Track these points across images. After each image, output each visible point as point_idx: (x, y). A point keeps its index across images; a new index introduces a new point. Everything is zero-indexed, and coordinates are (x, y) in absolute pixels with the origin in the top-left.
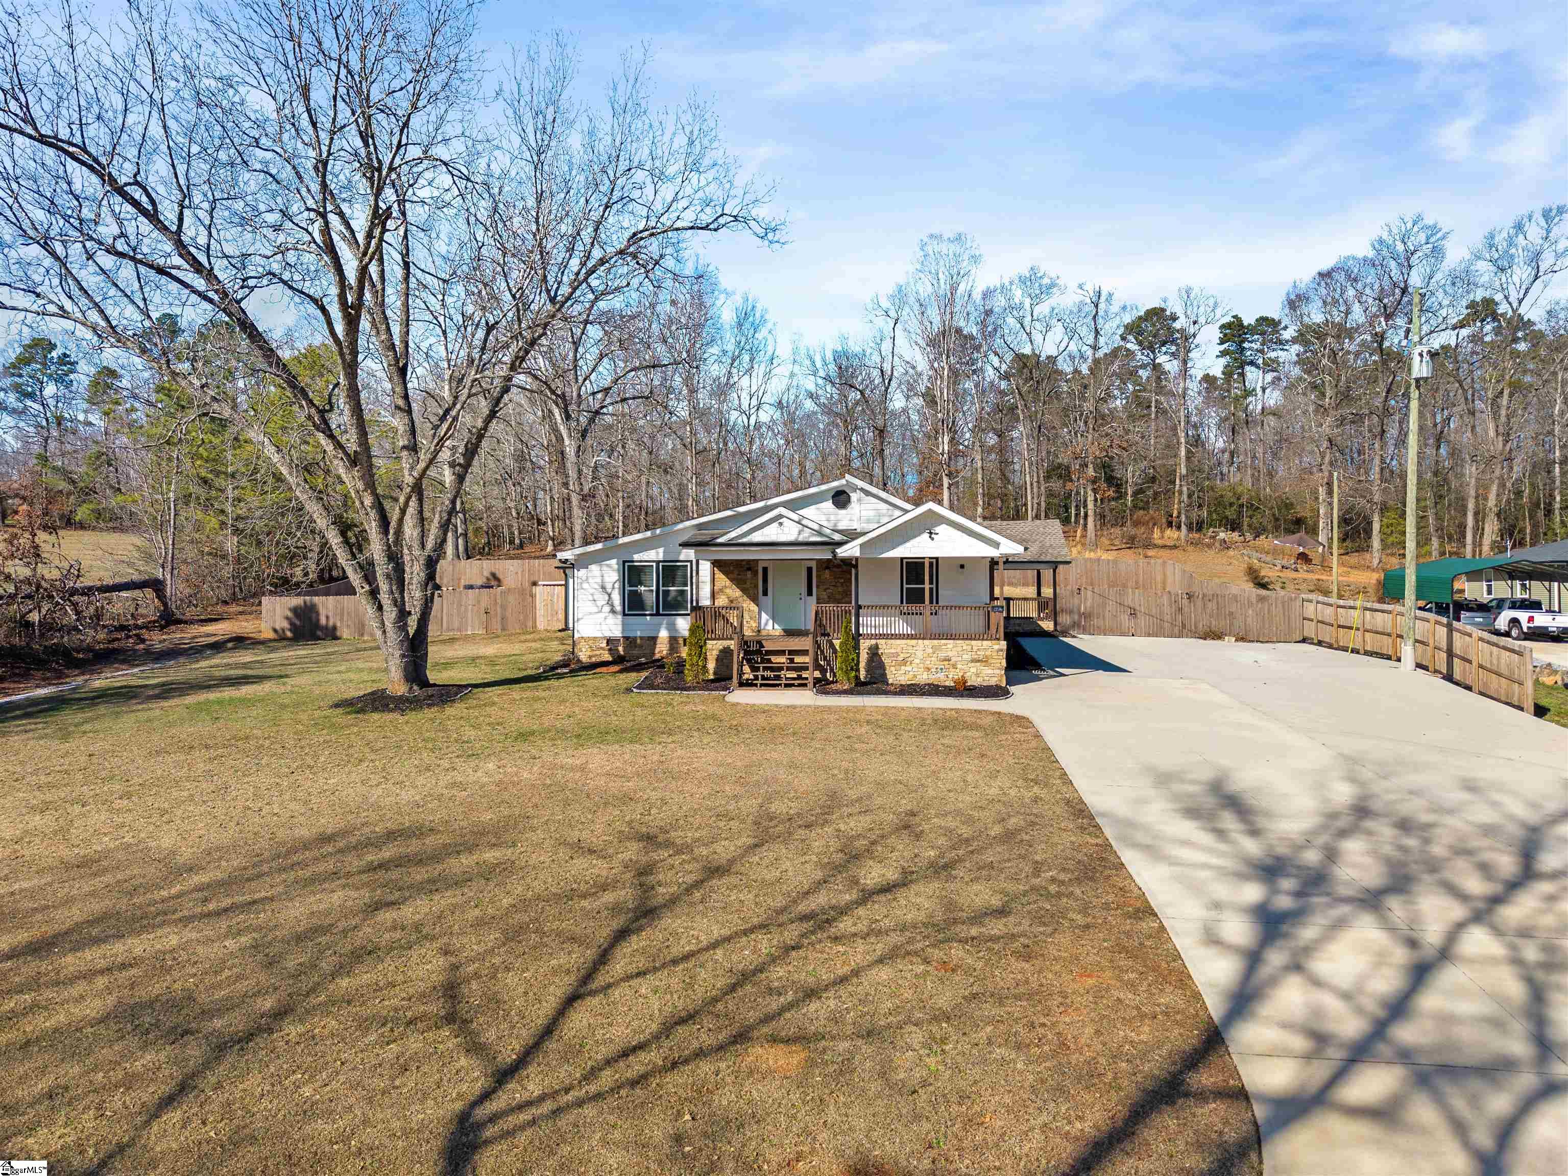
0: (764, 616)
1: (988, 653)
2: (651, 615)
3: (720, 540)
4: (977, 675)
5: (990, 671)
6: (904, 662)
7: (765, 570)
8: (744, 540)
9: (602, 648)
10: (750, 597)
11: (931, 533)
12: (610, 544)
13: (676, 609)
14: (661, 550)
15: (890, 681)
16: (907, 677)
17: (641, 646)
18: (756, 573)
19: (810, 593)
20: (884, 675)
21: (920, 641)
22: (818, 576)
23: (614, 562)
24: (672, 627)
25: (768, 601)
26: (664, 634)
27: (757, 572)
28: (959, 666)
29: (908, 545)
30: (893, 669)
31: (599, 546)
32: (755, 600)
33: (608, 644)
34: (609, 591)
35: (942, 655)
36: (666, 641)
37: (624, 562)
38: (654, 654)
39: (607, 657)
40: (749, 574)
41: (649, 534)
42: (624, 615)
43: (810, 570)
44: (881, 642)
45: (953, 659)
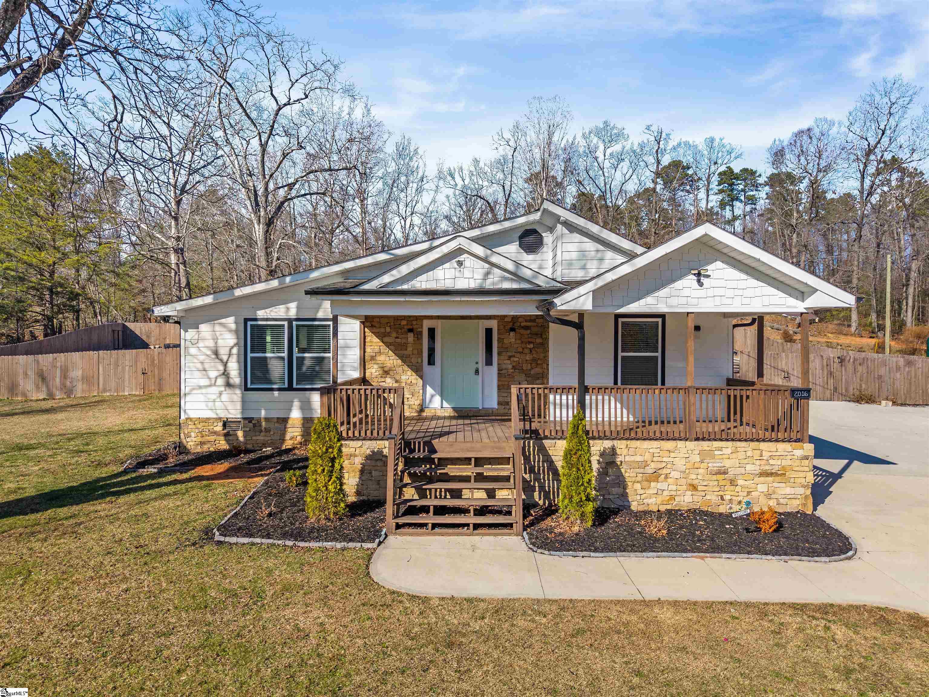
0: (430, 391)
1: (786, 463)
2: (279, 389)
3: (366, 287)
4: (769, 496)
5: (788, 490)
6: (655, 476)
7: (432, 332)
8: (405, 287)
9: (215, 433)
10: (412, 367)
11: (699, 275)
12: (223, 297)
13: (312, 381)
14: (293, 306)
15: (634, 507)
16: (659, 500)
17: (267, 430)
18: (419, 335)
19: (489, 362)
20: (624, 495)
21: (680, 444)
22: (500, 340)
23: (230, 321)
24: (306, 406)
25: (433, 372)
26: (296, 414)
27: (421, 333)
28: (740, 482)
29: (663, 292)
30: (638, 486)
31: (209, 299)
32: (418, 370)
33: (225, 425)
34: (225, 358)
35: (714, 465)
36: (299, 423)
37: (246, 320)
38: (283, 440)
39: (223, 445)
40: (411, 337)
41: (275, 283)
42: (246, 389)
43: (489, 332)
44: (620, 445)
45: (731, 472)
